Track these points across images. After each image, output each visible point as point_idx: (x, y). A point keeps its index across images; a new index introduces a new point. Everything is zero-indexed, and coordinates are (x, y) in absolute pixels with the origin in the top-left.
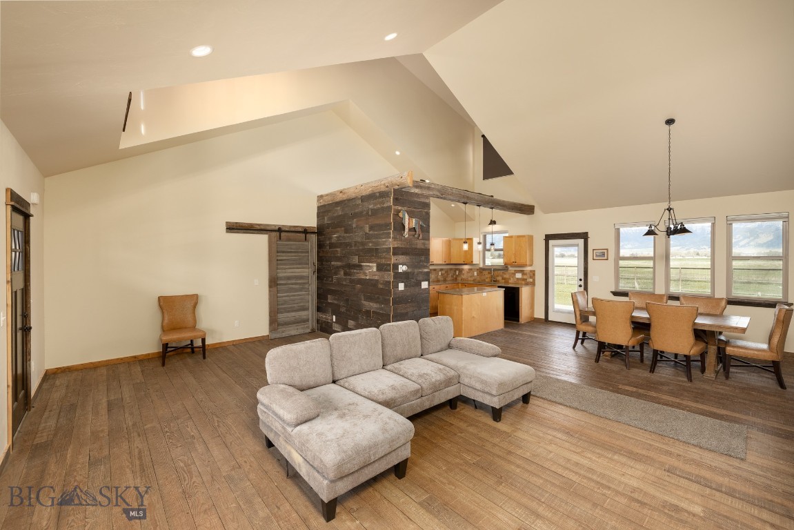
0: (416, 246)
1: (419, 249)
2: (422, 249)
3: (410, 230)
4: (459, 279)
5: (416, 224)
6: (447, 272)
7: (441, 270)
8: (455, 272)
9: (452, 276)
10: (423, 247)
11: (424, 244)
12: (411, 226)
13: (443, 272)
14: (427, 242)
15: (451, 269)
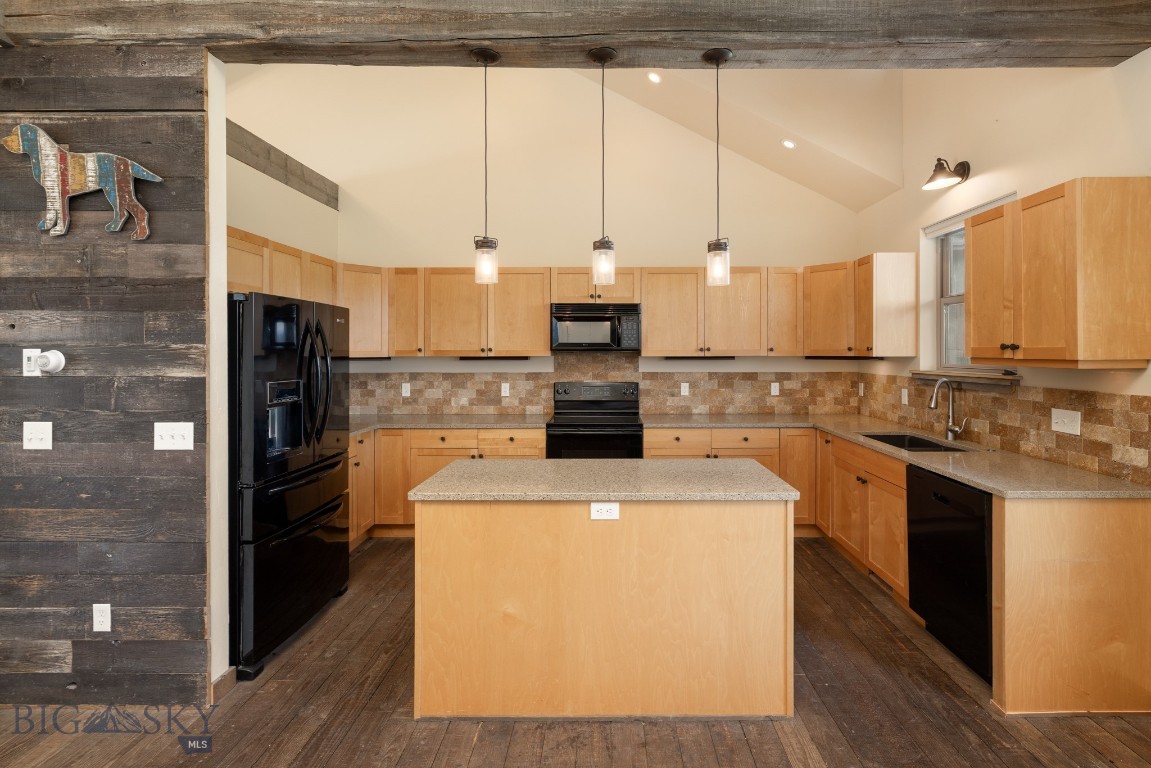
0: (119, 272)
1: (135, 284)
2: (153, 283)
3: (75, 202)
4: (866, 411)
5: (102, 176)
6: (811, 384)
7: (781, 377)
8: (855, 385)
9: (837, 401)
10: (159, 274)
11: (170, 261)
12: (74, 188)
13: (788, 385)
14: (186, 251)
15: (832, 377)
